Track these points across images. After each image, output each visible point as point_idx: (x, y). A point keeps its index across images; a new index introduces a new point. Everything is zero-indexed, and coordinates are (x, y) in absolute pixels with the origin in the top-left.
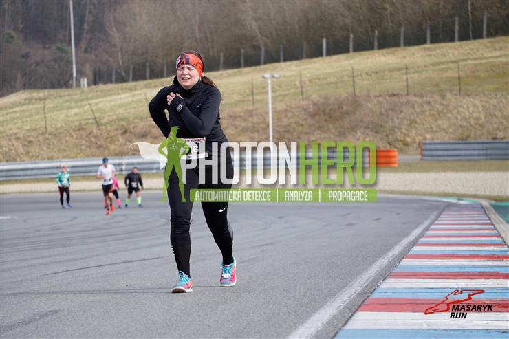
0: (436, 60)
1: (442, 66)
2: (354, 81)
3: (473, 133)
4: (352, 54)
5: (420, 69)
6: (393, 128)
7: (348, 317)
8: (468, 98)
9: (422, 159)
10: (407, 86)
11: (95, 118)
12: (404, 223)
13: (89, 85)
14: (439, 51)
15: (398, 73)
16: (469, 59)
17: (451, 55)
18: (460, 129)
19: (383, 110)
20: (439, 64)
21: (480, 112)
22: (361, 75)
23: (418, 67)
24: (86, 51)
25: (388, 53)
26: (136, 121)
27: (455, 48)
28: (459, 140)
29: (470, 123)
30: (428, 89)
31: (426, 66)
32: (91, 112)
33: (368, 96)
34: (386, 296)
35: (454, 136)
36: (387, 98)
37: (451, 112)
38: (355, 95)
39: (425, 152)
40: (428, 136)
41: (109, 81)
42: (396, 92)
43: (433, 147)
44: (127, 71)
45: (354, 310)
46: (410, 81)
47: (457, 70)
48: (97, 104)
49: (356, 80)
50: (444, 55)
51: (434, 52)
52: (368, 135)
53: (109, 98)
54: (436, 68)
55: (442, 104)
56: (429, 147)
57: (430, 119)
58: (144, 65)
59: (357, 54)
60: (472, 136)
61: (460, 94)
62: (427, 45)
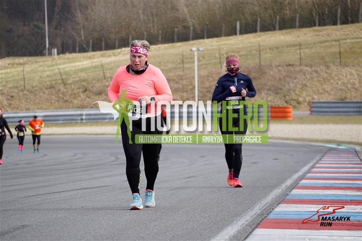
0: (323, 39)
1: (327, 44)
2: (260, 54)
3: (349, 95)
4: (259, 33)
5: (311, 46)
6: (289, 90)
7: (249, 233)
8: (346, 69)
9: (310, 114)
10: (300, 58)
11: (62, 79)
12: (296, 163)
13: (58, 54)
14: (325, 32)
15: (293, 48)
16: (348, 38)
17: (334, 36)
18: (340, 91)
19: (282, 77)
20: (324, 42)
21: (355, 79)
22: (266, 50)
23: (309, 44)
24: (56, 28)
25: (286, 33)
26: (94, 82)
27: (337, 30)
28: (339, 100)
29: (347, 87)
30: (317, 61)
31: (315, 44)
32: (59, 75)
33: (271, 66)
34: (279, 217)
35: (336, 97)
36: (285, 67)
37: (333, 78)
38: (261, 65)
39: (314, 109)
40: (316, 97)
41: (74, 51)
42: (291, 63)
43: (319, 105)
44: (88, 44)
45: (253, 227)
46: (302, 55)
47: (338, 47)
48: (64, 68)
49: (262, 53)
50: (328, 35)
51: (321, 33)
52: (270, 95)
53: (74, 64)
54: (322, 45)
55: (326, 73)
56: (316, 105)
57: (317, 84)
58: (101, 40)
59: (262, 33)
60: (349, 97)
61: (341, 65)
62: (316, 28)
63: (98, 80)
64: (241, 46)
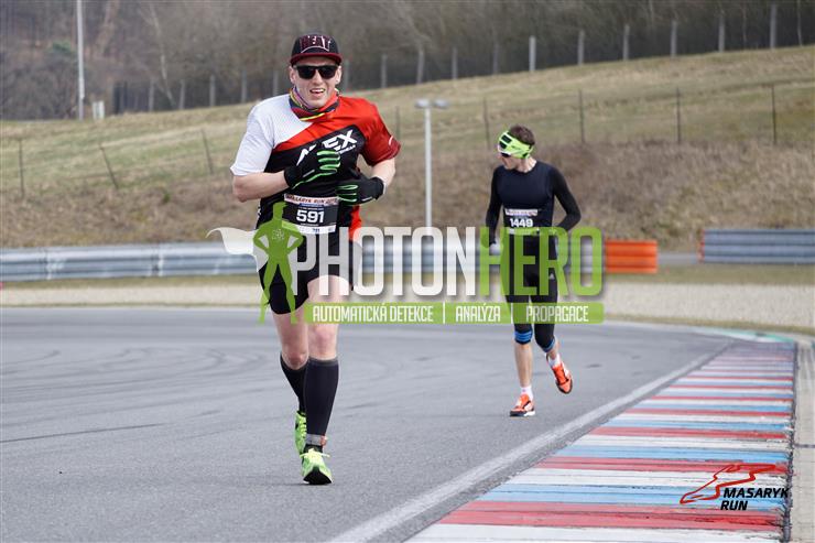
0: (733, 80)
1: (744, 92)
2: (582, 116)
3: (795, 214)
4: (581, 66)
5: (705, 97)
6: (652, 203)
8: (789, 152)
9: (702, 261)
10: (679, 127)
11: (112, 174)
13: (108, 113)
14: (739, 65)
15: (662, 103)
16: (795, 80)
17: (761, 73)
18: (773, 207)
19: (634, 170)
20: (738, 88)
22: (596, 105)
23: (701, 94)
24: (108, 53)
25: (647, 67)
26: (186, 180)
27: (769, 59)
28: (771, 226)
29: (791, 196)
30: (718, 133)
31: (714, 92)
32: (105, 164)
33: (607, 144)
35: (763, 221)
36: (642, 148)
37: (756, 175)
38: (583, 141)
39: (707, 248)
40: (713, 219)
41: (143, 107)
42: (658, 138)
43: (723, 238)
44: (175, 89)
46: (684, 118)
47: (770, 99)
48: (117, 148)
49: (586, 114)
50: (748, 72)
51: (730, 67)
52: (605, 213)
53: (141, 139)
54: (732, 95)
55: (741, 161)
56: (715, 238)
57: (718, 188)
58: (207, 82)
59: (590, 67)
60: (795, 220)
61: (775, 143)
62: (720, 54)
63: (196, 176)
64: (537, 96)
